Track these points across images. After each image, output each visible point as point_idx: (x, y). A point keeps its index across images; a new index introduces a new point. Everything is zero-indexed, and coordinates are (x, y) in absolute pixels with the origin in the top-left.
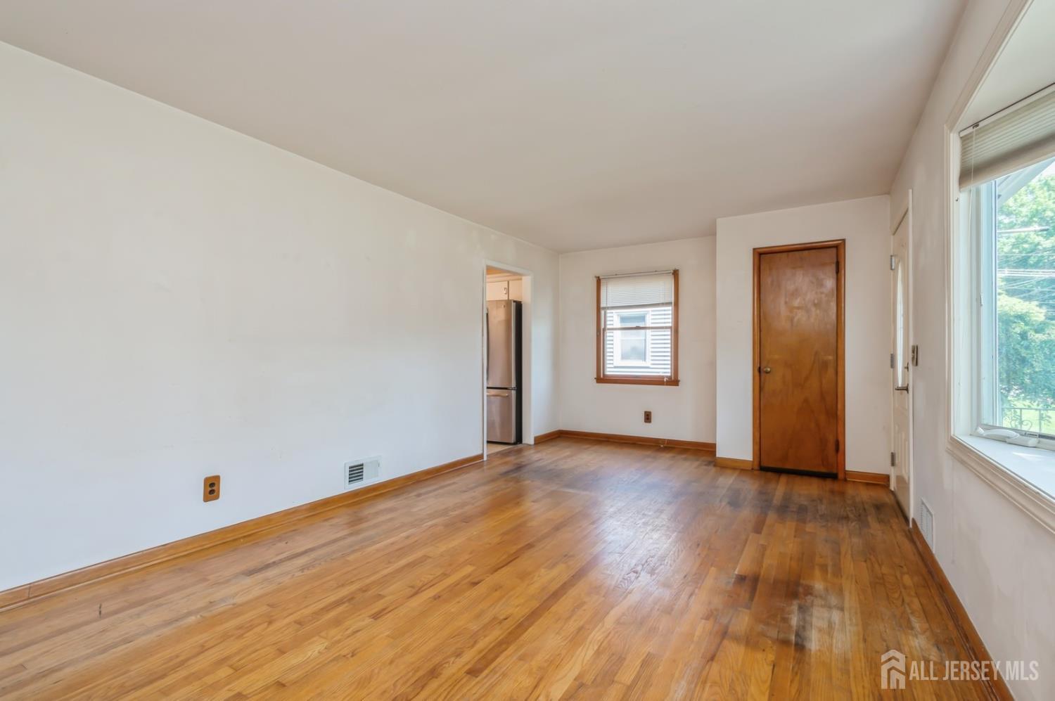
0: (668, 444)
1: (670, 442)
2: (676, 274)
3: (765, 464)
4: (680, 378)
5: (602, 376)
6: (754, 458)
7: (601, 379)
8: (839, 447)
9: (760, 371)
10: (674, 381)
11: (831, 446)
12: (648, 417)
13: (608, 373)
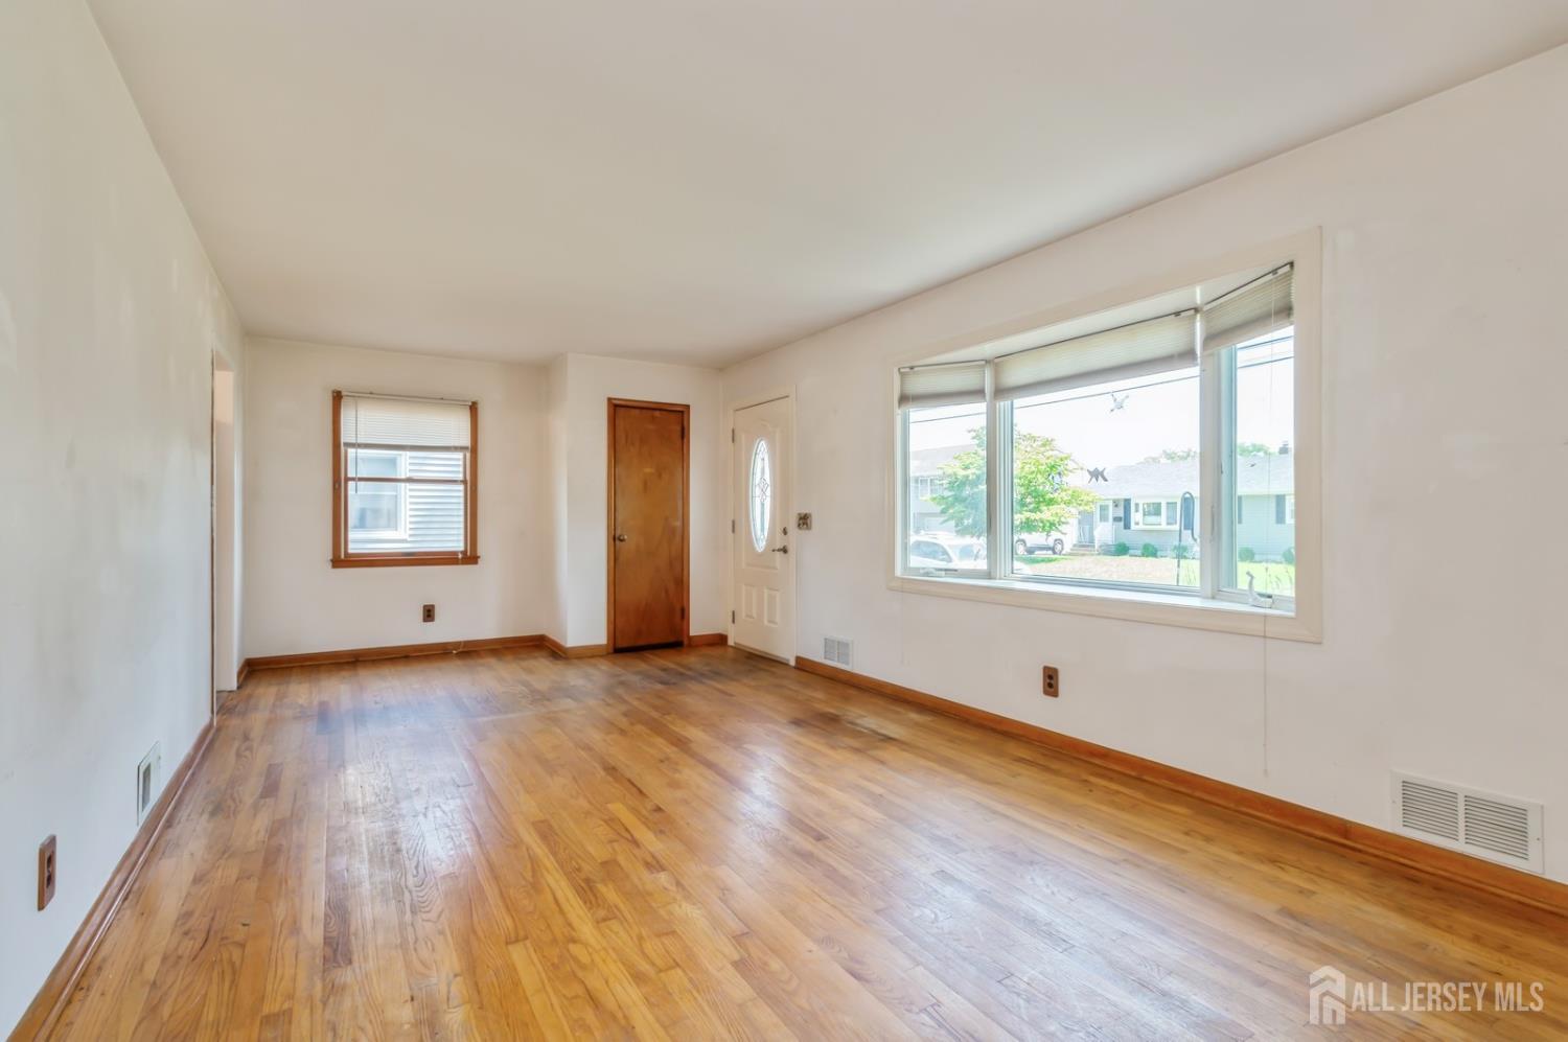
0: (464, 647)
1: (467, 643)
2: (474, 408)
3: (622, 644)
4: (480, 551)
5: (343, 556)
6: (608, 640)
7: (342, 561)
8: (684, 613)
9: (615, 539)
10: (470, 558)
11: (678, 613)
12: (429, 614)
13: (350, 551)
